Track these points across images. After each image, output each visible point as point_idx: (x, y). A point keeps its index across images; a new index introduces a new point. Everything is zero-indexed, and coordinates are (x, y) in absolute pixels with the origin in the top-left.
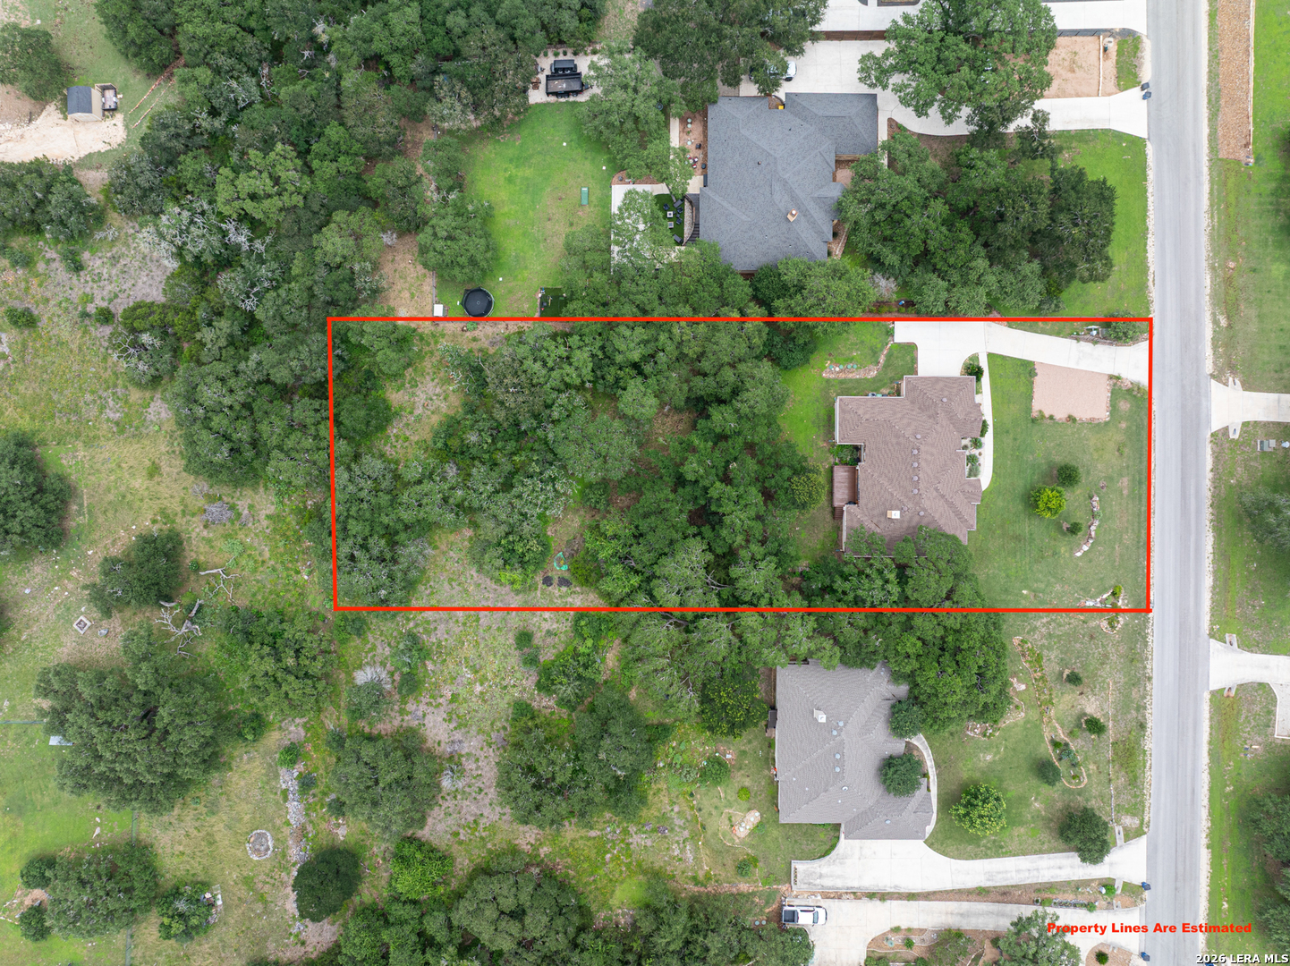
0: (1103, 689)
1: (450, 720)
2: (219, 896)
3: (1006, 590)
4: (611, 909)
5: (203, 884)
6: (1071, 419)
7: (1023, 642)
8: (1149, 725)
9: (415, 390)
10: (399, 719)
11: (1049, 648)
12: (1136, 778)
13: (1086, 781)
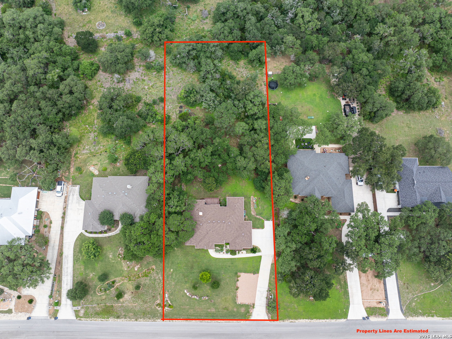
0: (134, 301)
1: (136, 79)
2: (86, 13)
3: (173, 263)
4: (70, 127)
5: (90, 8)
6: (237, 288)
7: (153, 270)
8: (119, 320)
9: (244, 68)
10: (138, 65)
11: (150, 280)
12: (98, 314)
13: (99, 294)
